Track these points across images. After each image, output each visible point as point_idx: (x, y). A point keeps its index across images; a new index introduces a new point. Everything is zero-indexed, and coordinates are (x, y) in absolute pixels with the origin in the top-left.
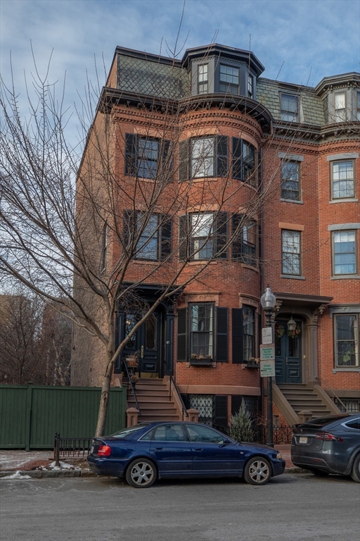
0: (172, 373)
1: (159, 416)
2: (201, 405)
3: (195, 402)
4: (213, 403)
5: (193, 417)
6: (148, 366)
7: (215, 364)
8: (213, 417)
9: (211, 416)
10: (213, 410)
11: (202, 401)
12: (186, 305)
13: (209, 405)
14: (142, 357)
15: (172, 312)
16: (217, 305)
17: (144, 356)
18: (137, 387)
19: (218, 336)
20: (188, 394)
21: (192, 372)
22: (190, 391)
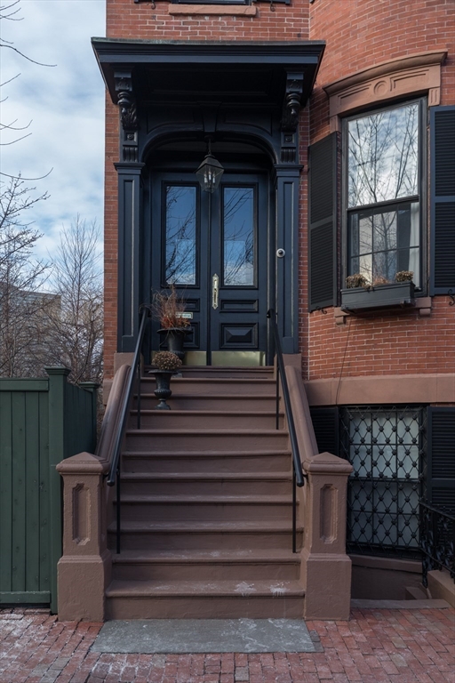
0: (299, 347)
1: (222, 480)
2: (382, 440)
3: (363, 430)
4: (422, 433)
5: (327, 488)
6: (235, 332)
7: (427, 302)
8: (422, 480)
9: (415, 475)
10: (422, 457)
11: (386, 429)
12: (333, 126)
13: (408, 440)
14: (215, 304)
15: (292, 157)
16: (434, 99)
17: (222, 302)
18: (176, 390)
19: (439, 207)
20: (342, 408)
21: (353, 333)
22: (347, 398)
